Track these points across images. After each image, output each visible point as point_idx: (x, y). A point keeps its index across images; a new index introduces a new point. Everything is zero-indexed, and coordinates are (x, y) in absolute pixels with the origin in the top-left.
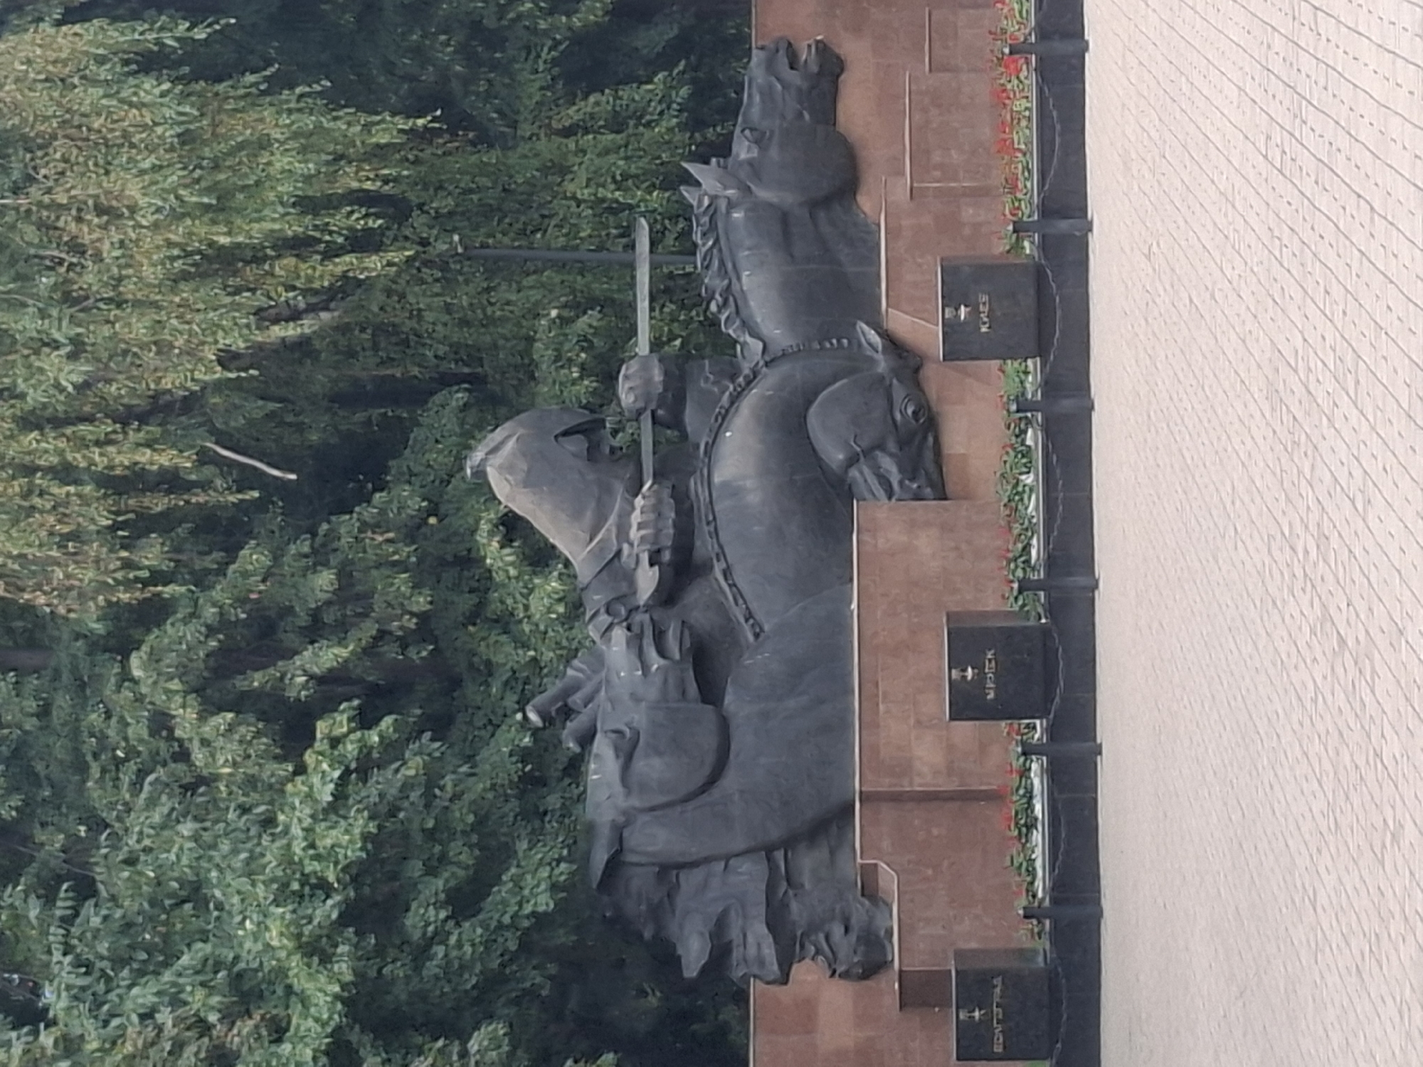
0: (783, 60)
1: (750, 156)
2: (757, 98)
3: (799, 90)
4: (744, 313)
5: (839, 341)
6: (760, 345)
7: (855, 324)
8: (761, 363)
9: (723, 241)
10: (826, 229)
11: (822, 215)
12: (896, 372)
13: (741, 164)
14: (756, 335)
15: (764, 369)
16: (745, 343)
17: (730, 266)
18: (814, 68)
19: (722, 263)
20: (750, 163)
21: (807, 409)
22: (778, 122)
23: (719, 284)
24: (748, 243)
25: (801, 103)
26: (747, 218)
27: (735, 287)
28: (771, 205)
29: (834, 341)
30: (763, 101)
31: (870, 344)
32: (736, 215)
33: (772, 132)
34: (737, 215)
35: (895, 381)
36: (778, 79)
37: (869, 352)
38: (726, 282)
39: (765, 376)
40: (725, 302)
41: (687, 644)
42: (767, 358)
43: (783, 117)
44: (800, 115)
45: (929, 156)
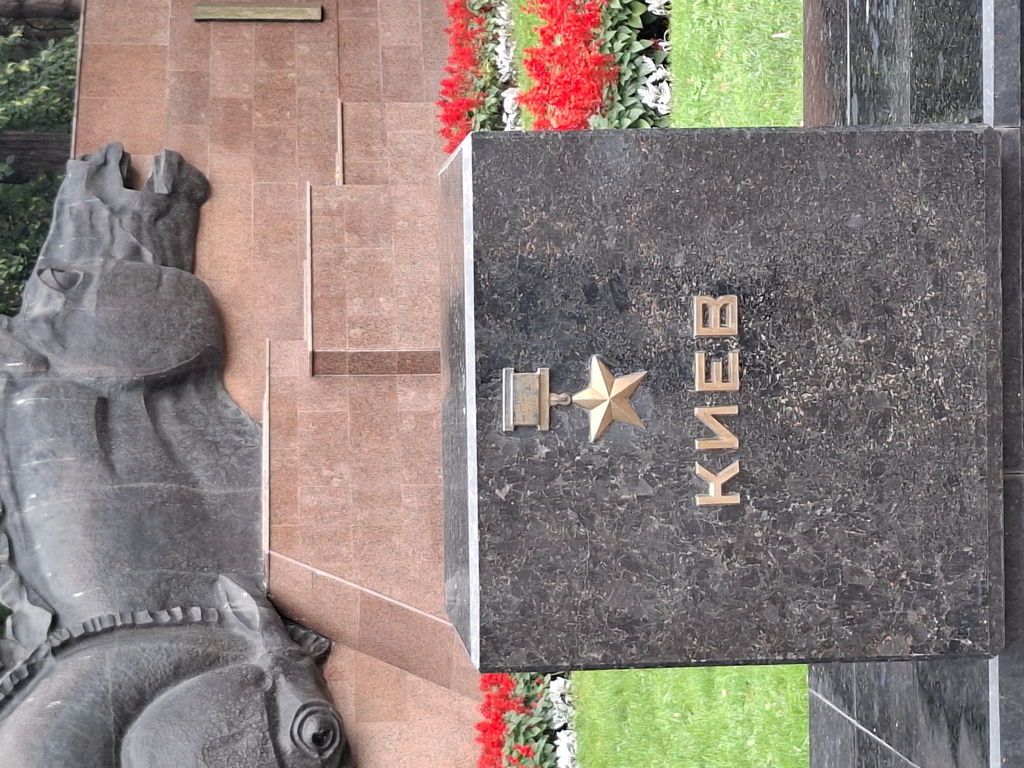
0: (113, 176)
1: (49, 309)
2: (69, 228)
3: (137, 217)
5: (184, 610)
6: (47, 618)
7: (215, 580)
8: (46, 648)
10: (171, 427)
11: (166, 404)
12: (284, 664)
13: (34, 321)
14: (40, 600)
15: (51, 659)
16: (21, 614)
18: (162, 188)
20: (50, 320)
21: (121, 732)
22: (99, 260)
24: (38, 446)
25: (138, 234)
26: (38, 406)
28: (80, 387)
29: (177, 611)
30: (78, 232)
31: (238, 615)
32: (20, 402)
33: (88, 277)
34: (22, 401)
35: (282, 680)
36: (104, 201)
37: (238, 630)
39: (51, 670)
42: (57, 643)
43: (108, 255)
44: (135, 253)
45: (343, 306)
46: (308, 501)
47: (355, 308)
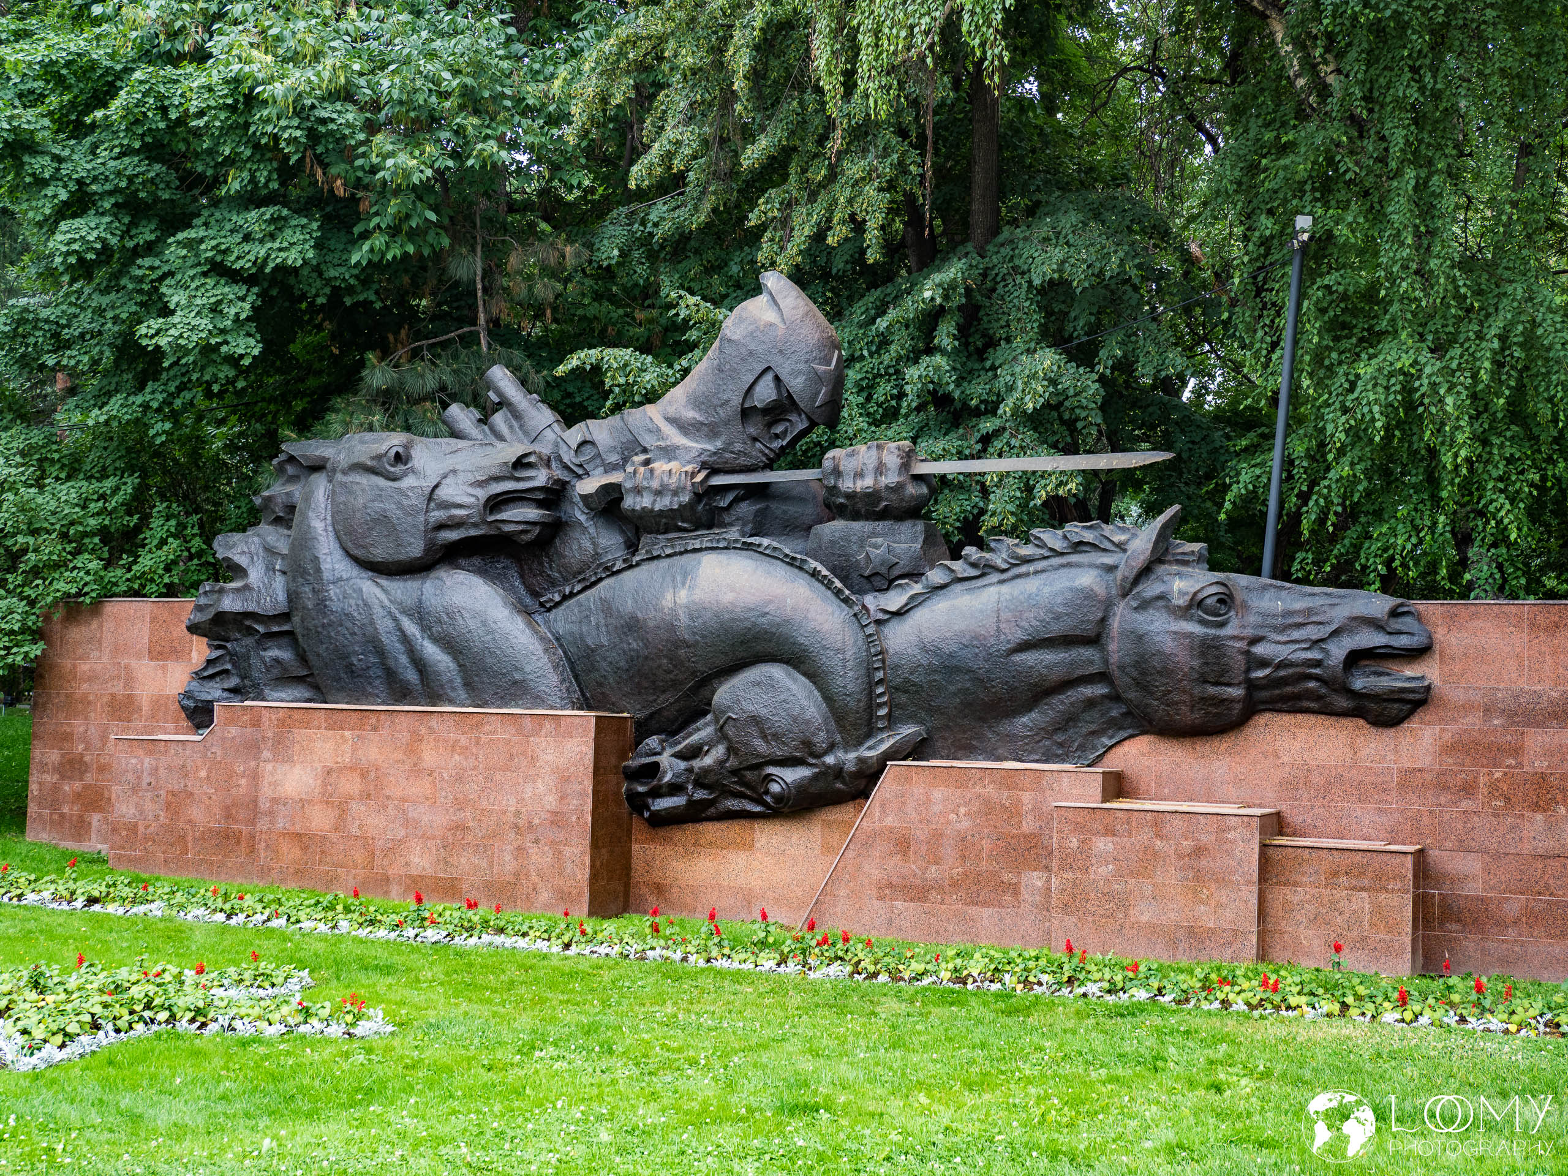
4: (958, 588)
9: (1056, 561)
17: (1023, 569)
19: (1027, 560)
23: (999, 559)
27: (995, 577)
35: (814, 770)
36: (1333, 633)
38: (1005, 566)
40: (974, 565)
41: (507, 528)
45: (1105, 834)
46: (937, 794)
47: (1102, 845)
